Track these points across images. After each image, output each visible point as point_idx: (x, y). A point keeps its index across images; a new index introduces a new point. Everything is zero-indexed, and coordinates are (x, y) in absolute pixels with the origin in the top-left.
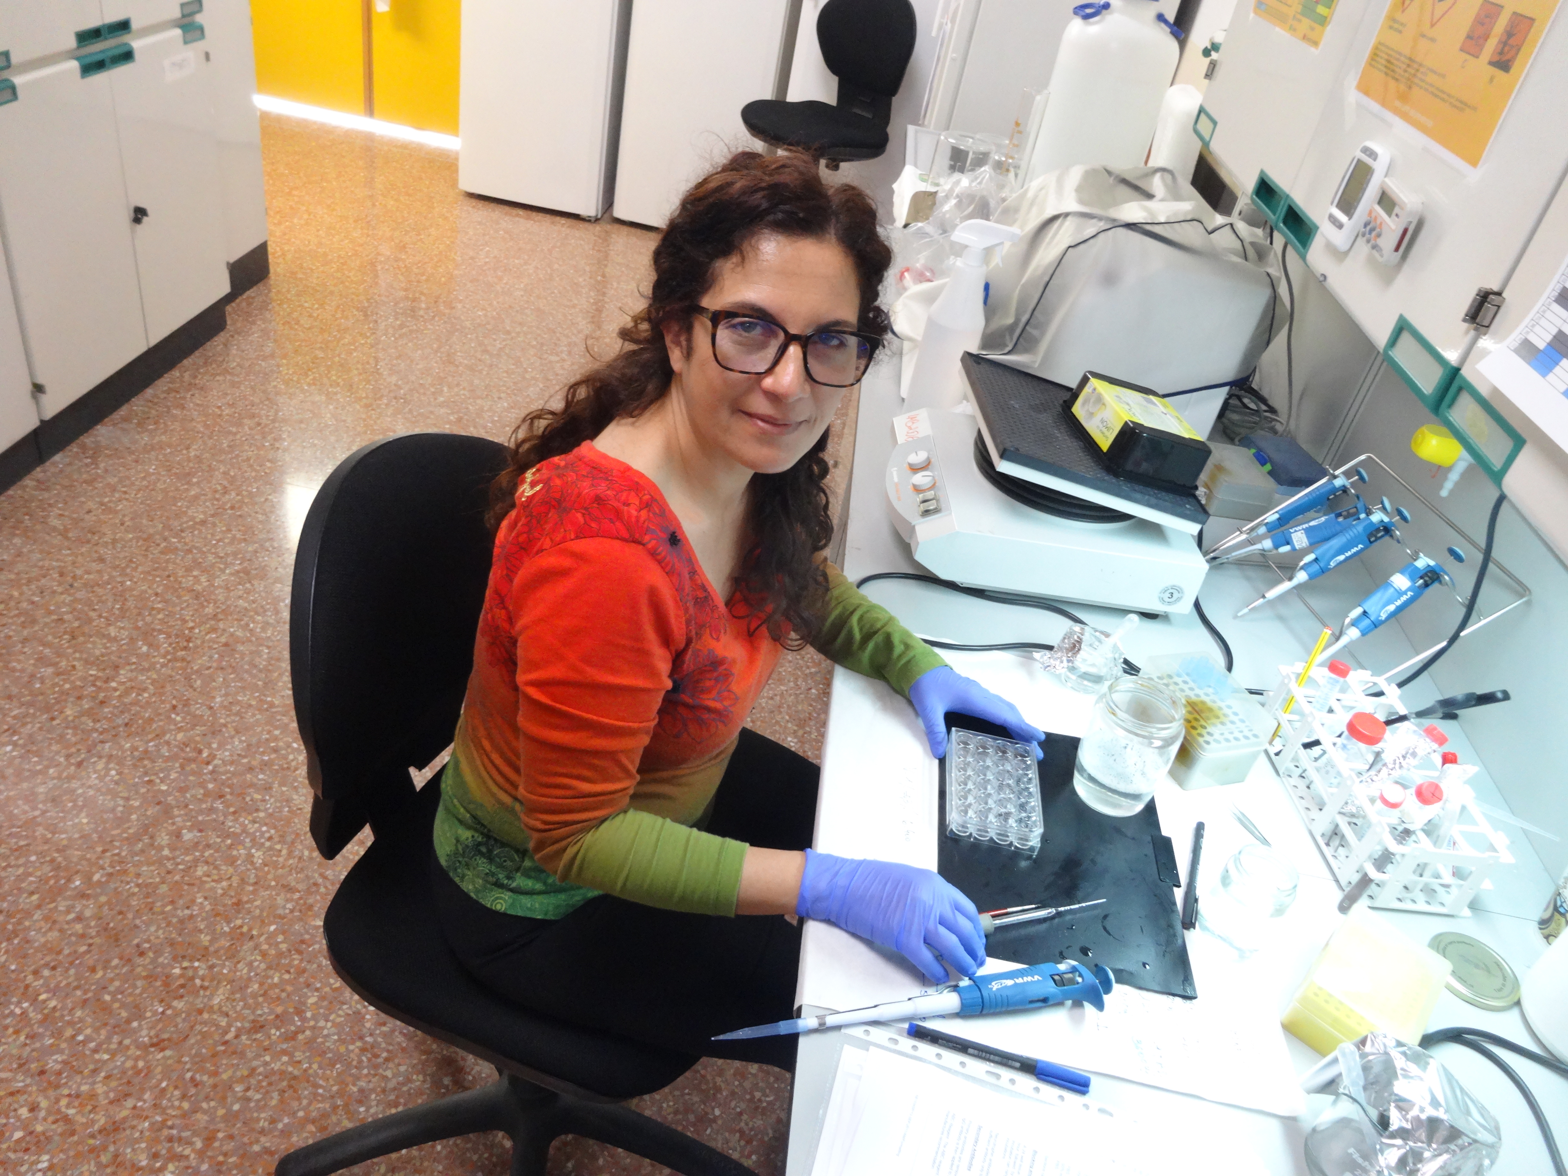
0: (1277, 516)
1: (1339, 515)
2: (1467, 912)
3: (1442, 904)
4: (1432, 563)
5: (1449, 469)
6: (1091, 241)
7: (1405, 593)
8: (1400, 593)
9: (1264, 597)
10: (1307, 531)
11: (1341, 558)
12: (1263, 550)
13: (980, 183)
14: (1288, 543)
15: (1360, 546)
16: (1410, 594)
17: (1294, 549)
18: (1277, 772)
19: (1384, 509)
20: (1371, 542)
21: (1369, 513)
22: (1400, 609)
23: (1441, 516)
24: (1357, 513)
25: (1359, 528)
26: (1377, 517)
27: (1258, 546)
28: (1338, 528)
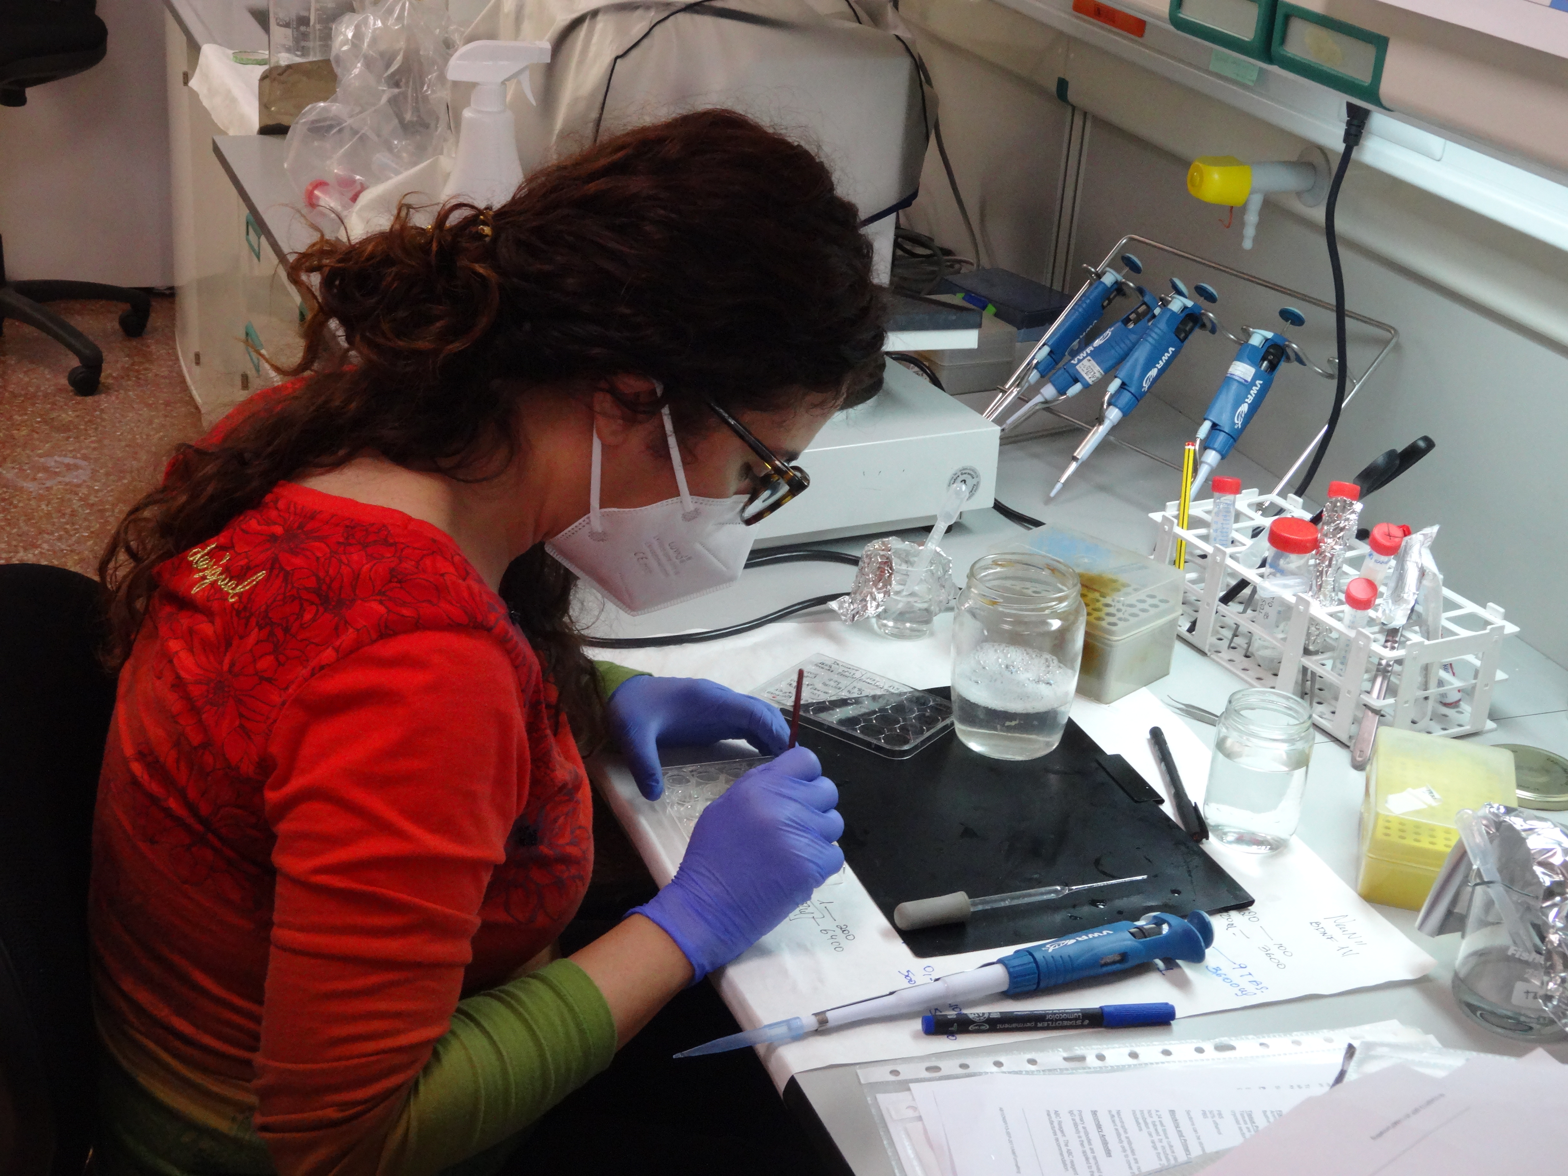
0: (1046, 349)
1: (1127, 321)
2: (1490, 725)
3: (1460, 726)
4: (1269, 335)
5: (1244, 209)
6: (646, 42)
7: (1253, 383)
8: (1247, 386)
9: (1075, 459)
10: (1094, 355)
11: (1154, 372)
12: (1046, 402)
13: (400, 18)
14: (1076, 381)
15: (1171, 349)
16: (1258, 382)
17: (1087, 386)
18: (1202, 653)
19: (1180, 293)
20: (1183, 341)
21: (1165, 303)
22: (1254, 408)
23: (1252, 280)
24: (1149, 309)
25: (1161, 328)
26: (1177, 304)
27: (1038, 399)
28: (1133, 337)
